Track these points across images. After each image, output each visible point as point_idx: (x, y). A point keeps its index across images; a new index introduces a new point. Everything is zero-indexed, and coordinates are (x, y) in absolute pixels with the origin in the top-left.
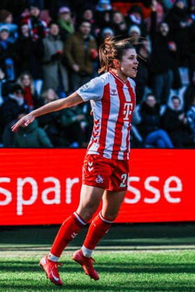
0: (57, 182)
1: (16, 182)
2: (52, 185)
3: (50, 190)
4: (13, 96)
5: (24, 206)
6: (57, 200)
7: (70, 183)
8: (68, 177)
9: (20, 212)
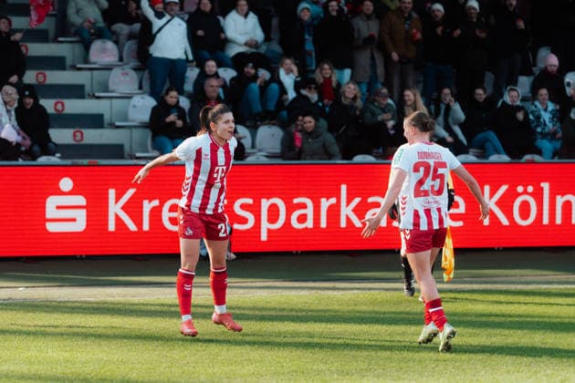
0: (309, 202)
1: (260, 202)
2: (304, 206)
3: (302, 211)
4: (304, 92)
5: (269, 231)
6: (309, 224)
7: (325, 204)
8: (323, 197)
9: (264, 237)
